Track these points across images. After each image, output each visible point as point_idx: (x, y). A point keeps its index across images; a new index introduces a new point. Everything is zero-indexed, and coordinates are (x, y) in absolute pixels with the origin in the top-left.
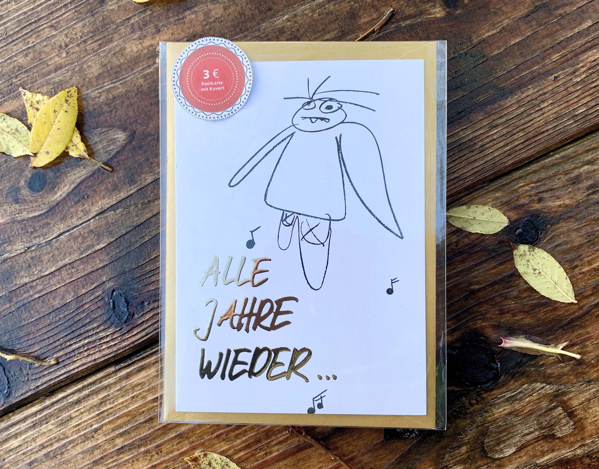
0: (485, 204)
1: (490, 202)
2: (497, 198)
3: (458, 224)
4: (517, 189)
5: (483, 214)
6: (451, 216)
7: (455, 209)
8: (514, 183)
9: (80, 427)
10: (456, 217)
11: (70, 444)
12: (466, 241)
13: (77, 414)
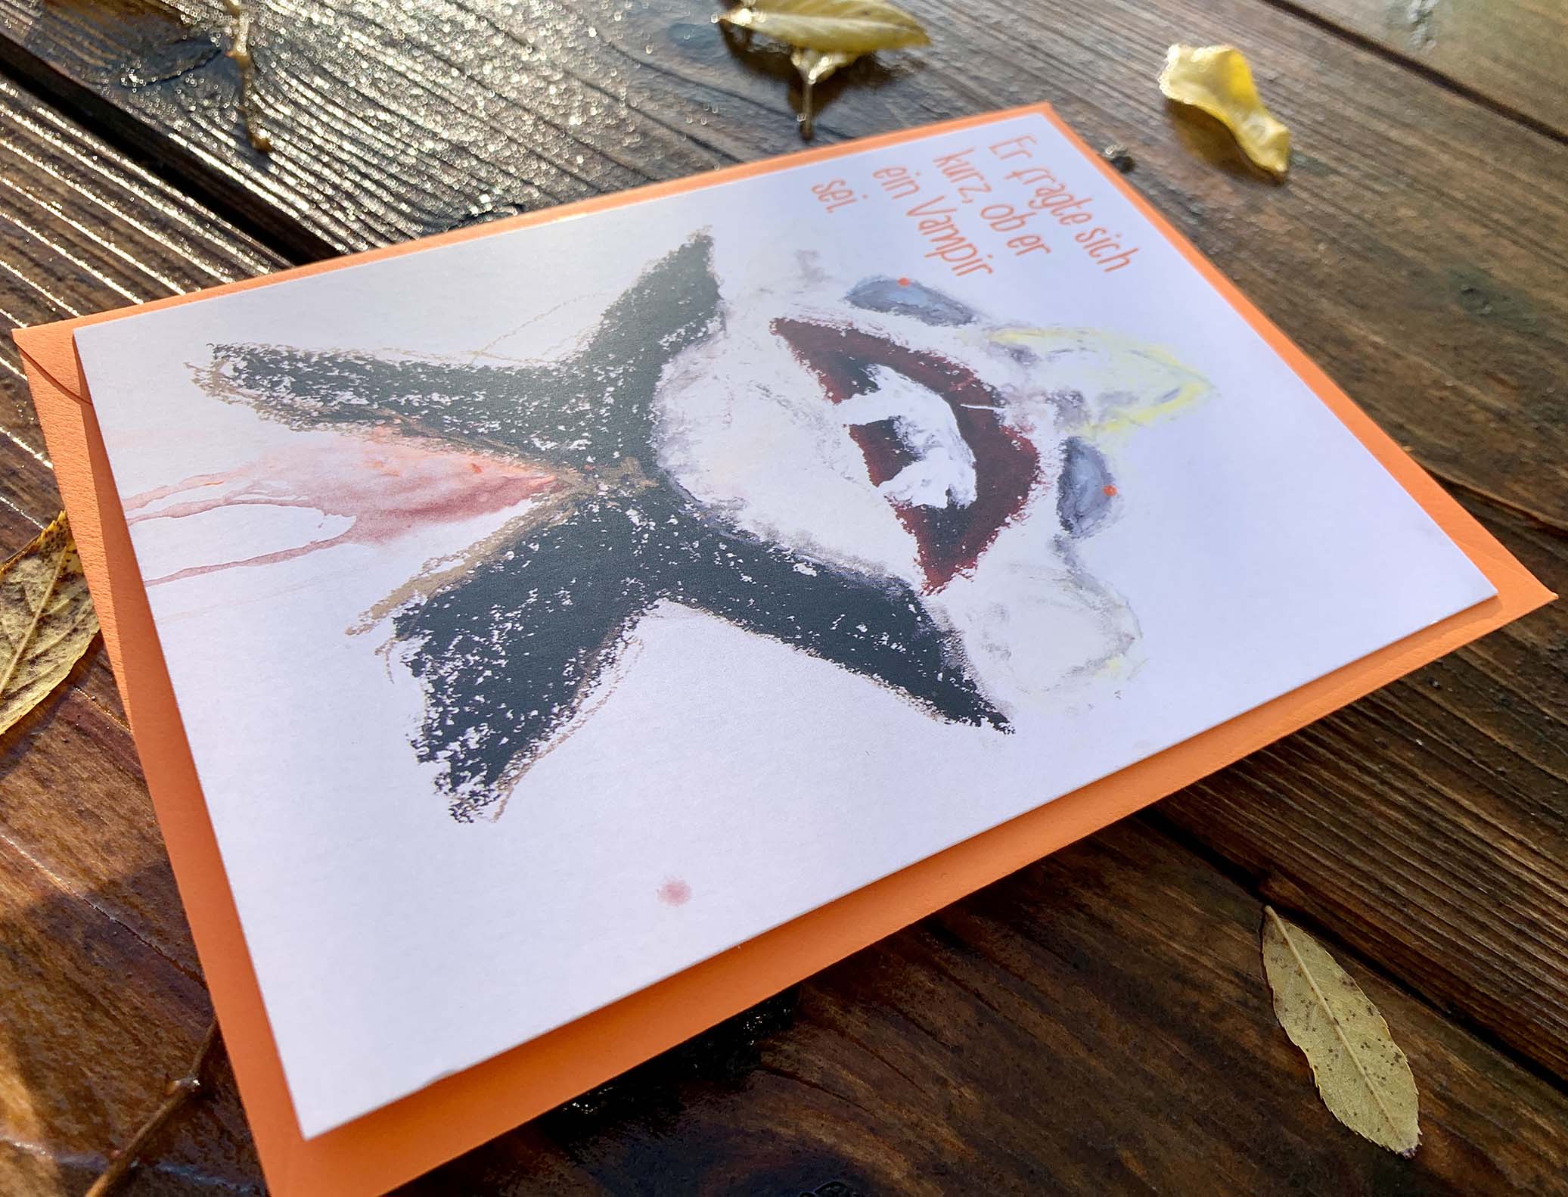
0: (1395, 1036)
1: (1416, 1050)
2: (1446, 1068)
3: (1277, 976)
4: (1521, 1121)
5: (1366, 1045)
6: (1285, 942)
7: (1310, 942)
8: (1531, 1099)
9: (85, 245)
10: (1295, 960)
11: (20, 238)
12: (1252, 1038)
13: (122, 229)
